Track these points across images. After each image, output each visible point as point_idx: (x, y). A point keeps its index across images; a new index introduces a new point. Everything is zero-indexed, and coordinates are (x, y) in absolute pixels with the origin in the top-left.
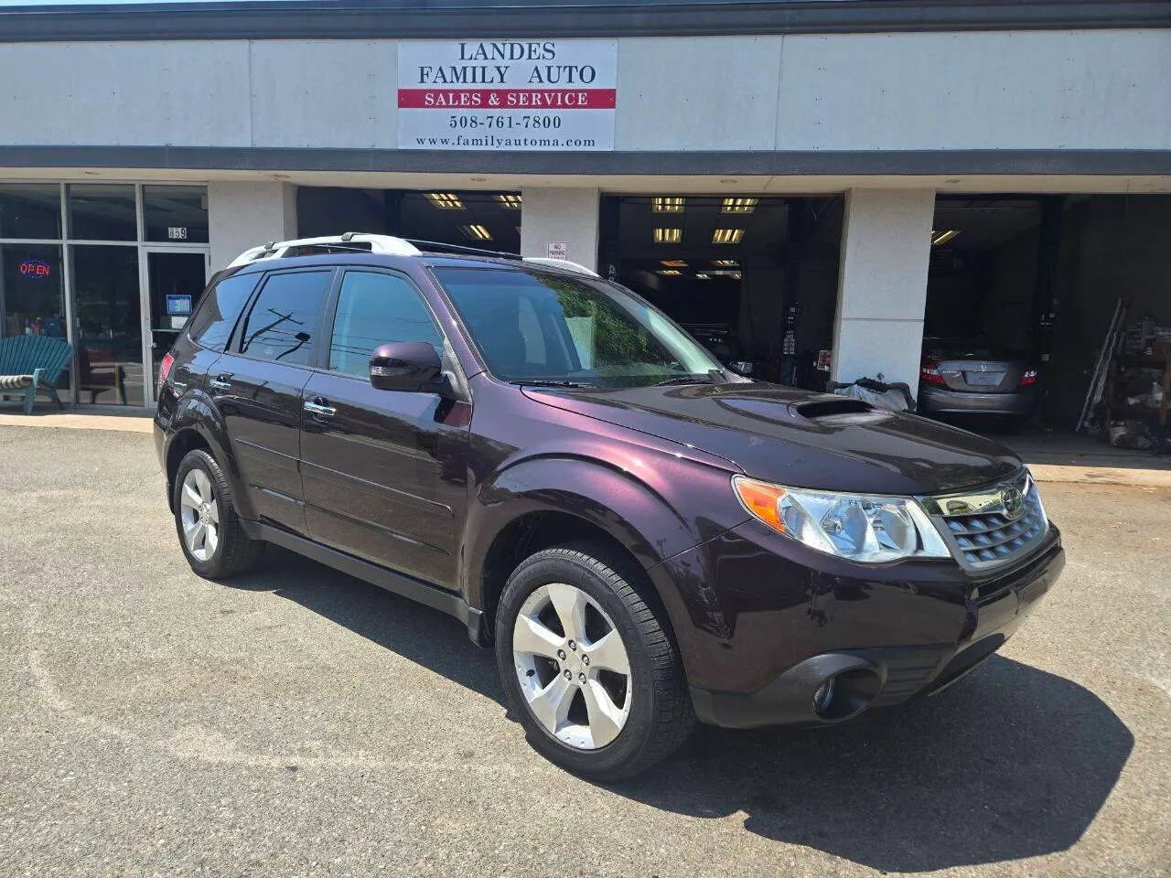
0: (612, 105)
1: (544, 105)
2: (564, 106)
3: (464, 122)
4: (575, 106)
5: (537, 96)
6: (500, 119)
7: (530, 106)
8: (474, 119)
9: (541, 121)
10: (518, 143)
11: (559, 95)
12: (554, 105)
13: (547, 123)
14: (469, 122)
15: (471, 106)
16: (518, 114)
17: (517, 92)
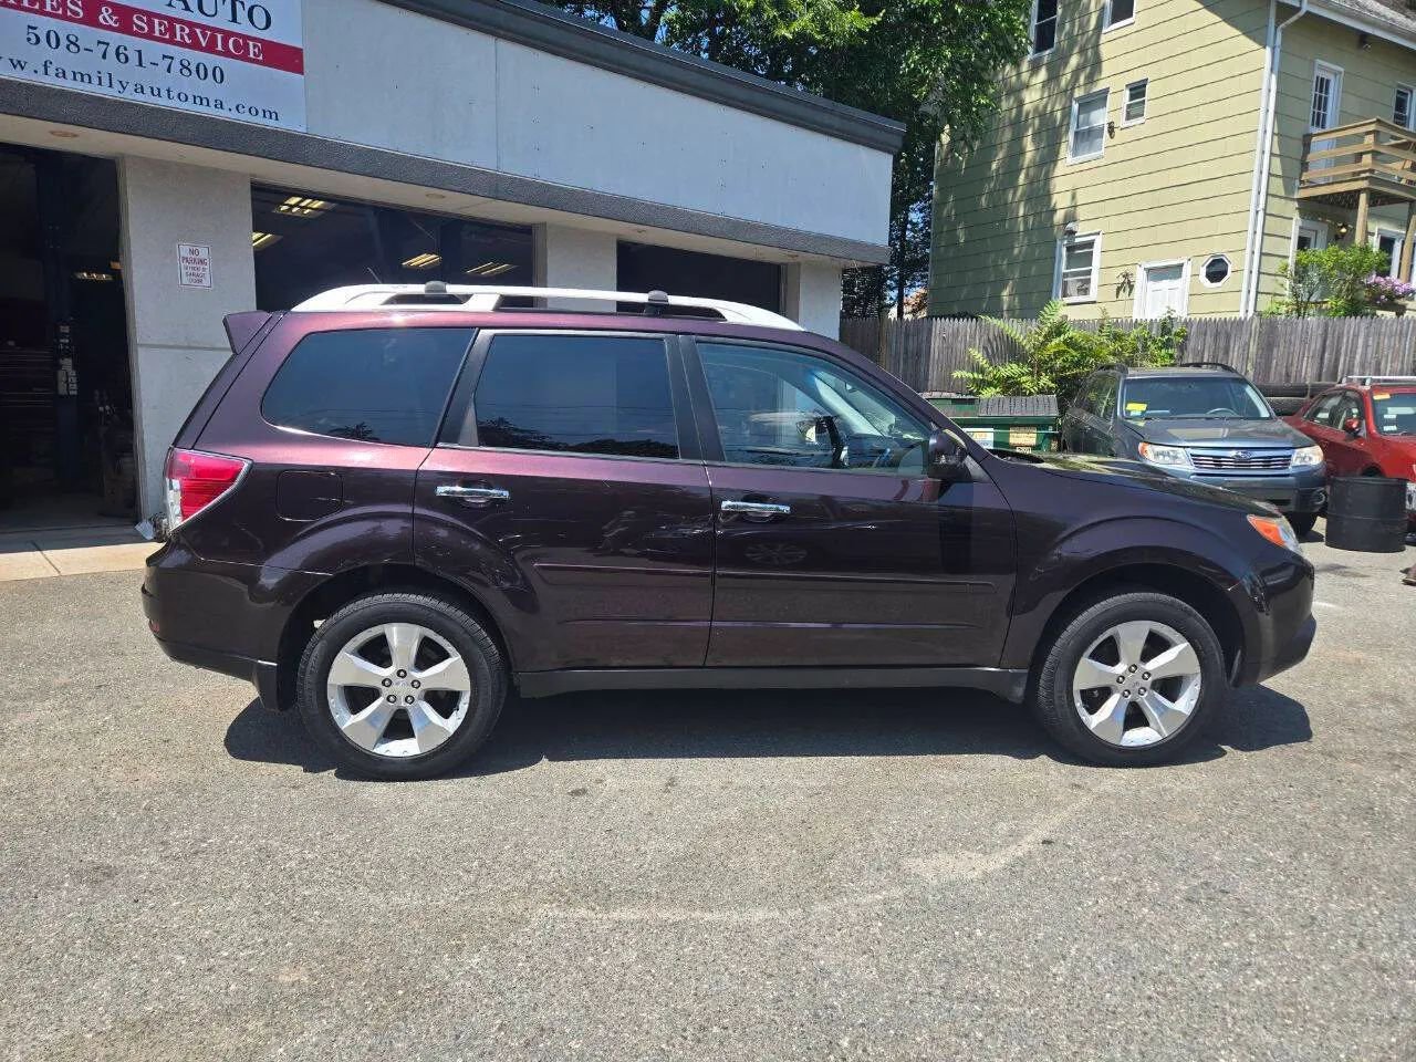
0: (299, 69)
1: (196, 45)
2: (227, 53)
3: (53, 40)
4: (245, 58)
5: (182, 30)
6: (121, 50)
7: (171, 41)
8: (73, 39)
9: (193, 68)
10: (154, 92)
11: (219, 36)
12: (211, 48)
13: (201, 72)
14: (64, 42)
15: (64, 17)
16: (153, 50)
17: (151, 15)
